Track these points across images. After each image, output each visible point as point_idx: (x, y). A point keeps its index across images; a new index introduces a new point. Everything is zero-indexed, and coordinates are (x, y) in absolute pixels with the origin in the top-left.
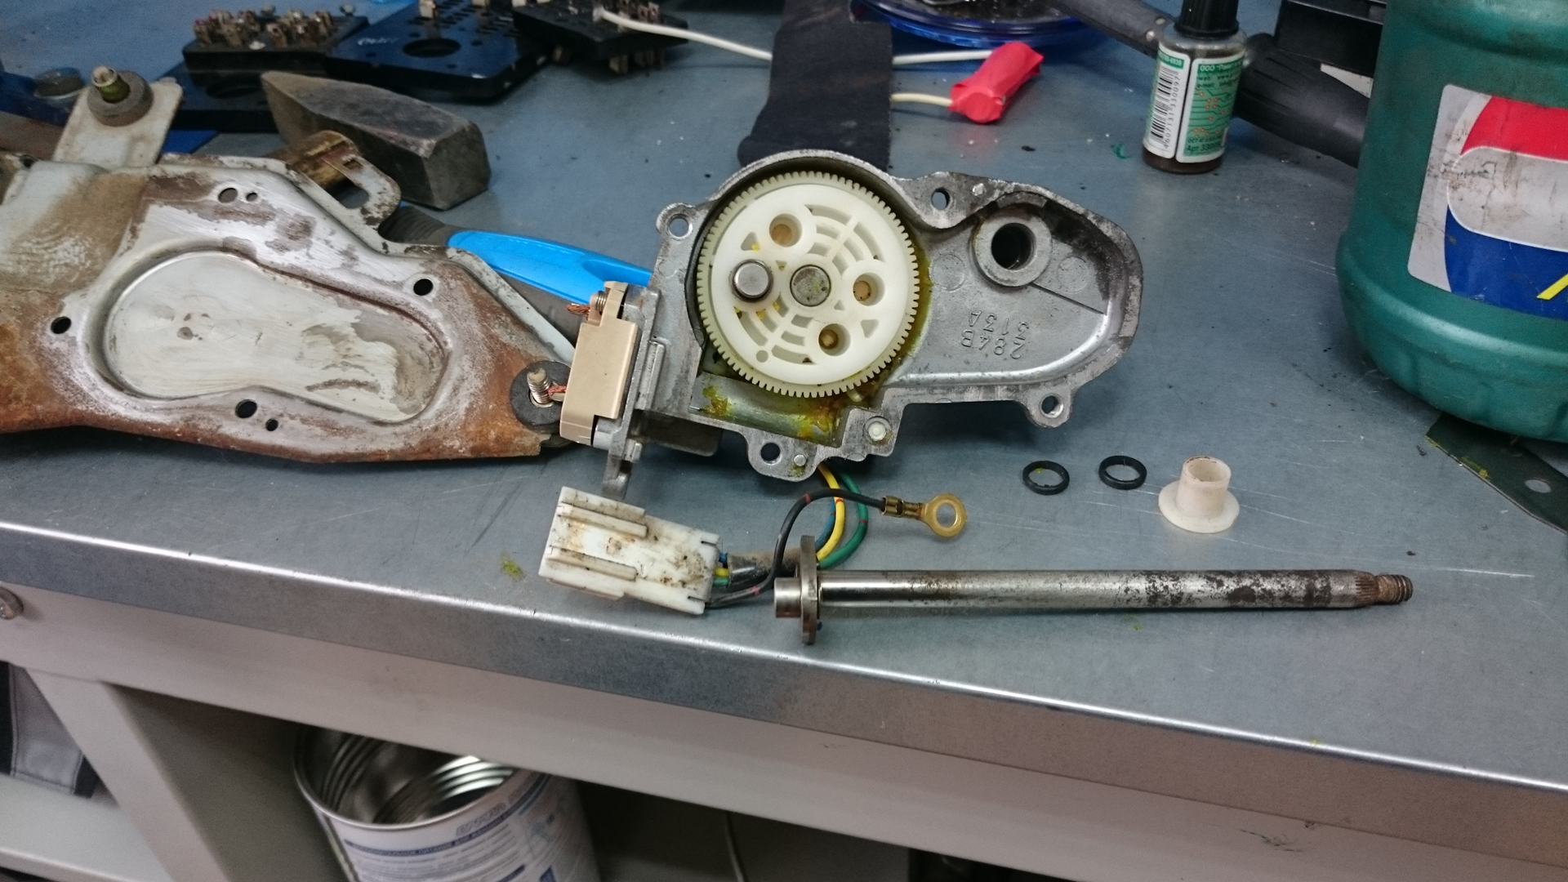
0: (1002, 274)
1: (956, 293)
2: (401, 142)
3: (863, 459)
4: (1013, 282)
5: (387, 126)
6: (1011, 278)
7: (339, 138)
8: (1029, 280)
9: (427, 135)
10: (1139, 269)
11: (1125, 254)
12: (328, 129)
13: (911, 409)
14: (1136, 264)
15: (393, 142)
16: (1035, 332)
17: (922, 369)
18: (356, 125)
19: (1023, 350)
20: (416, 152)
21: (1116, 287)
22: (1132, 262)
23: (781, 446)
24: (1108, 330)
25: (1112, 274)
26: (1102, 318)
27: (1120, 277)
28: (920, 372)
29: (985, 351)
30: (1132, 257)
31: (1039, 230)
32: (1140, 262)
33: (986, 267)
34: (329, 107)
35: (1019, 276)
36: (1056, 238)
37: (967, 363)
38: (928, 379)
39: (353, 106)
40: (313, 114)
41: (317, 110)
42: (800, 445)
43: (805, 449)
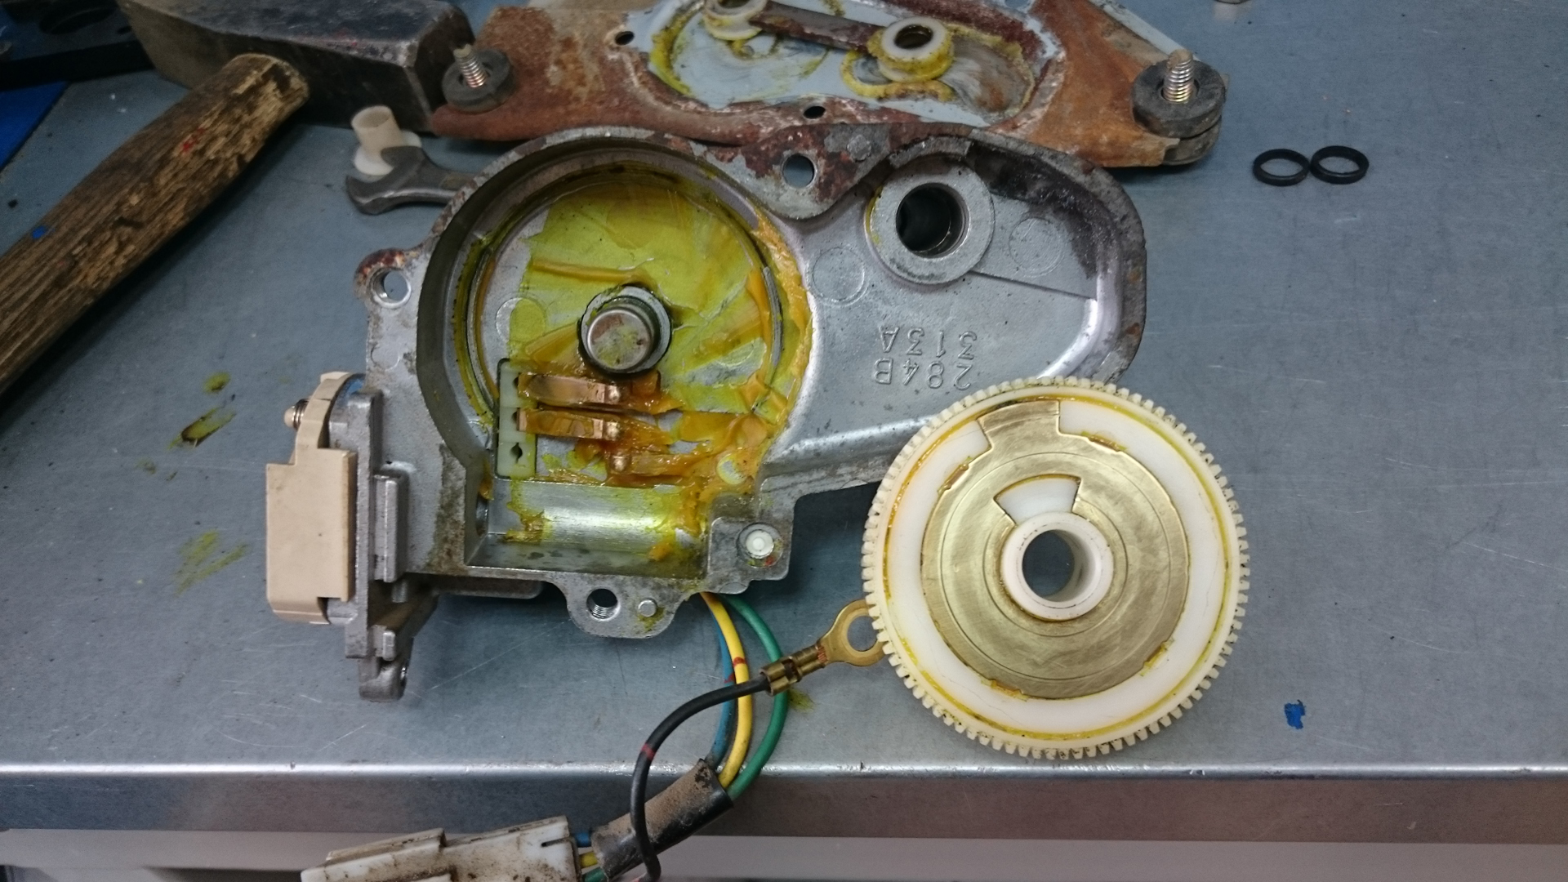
0: (921, 265)
1: (855, 305)
2: (366, 52)
3: (744, 590)
4: (940, 277)
5: (334, 31)
6: (935, 272)
7: (268, 61)
8: (964, 268)
9: (404, 34)
10: (1138, 228)
11: (1111, 207)
12: (246, 51)
13: (805, 504)
14: (1131, 221)
15: (354, 53)
16: (988, 343)
17: (822, 429)
18: (291, 38)
19: (973, 373)
20: (393, 62)
21: (1106, 258)
22: (1124, 218)
23: (615, 591)
24: (1101, 326)
25: (1098, 234)
26: (1089, 304)
27: (1109, 241)
28: (819, 434)
29: (914, 385)
30: (1124, 210)
31: (969, 187)
32: (1137, 216)
33: (893, 261)
34: (237, 20)
35: (949, 264)
36: (999, 194)
37: (889, 408)
38: (833, 444)
39: (273, 12)
40: (217, 34)
41: (222, 28)
42: (644, 585)
43: (653, 589)
